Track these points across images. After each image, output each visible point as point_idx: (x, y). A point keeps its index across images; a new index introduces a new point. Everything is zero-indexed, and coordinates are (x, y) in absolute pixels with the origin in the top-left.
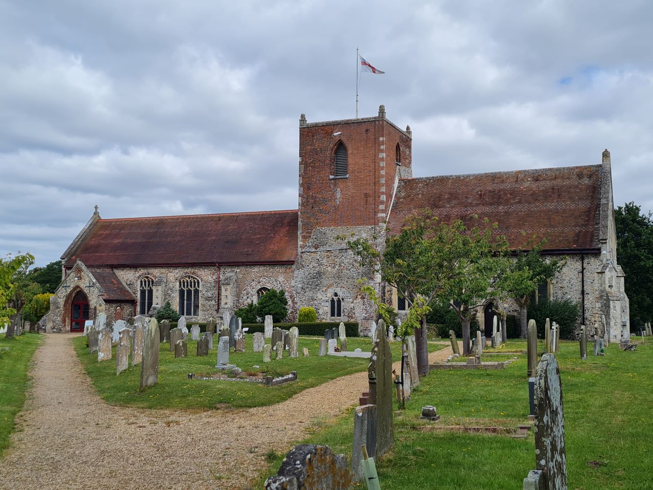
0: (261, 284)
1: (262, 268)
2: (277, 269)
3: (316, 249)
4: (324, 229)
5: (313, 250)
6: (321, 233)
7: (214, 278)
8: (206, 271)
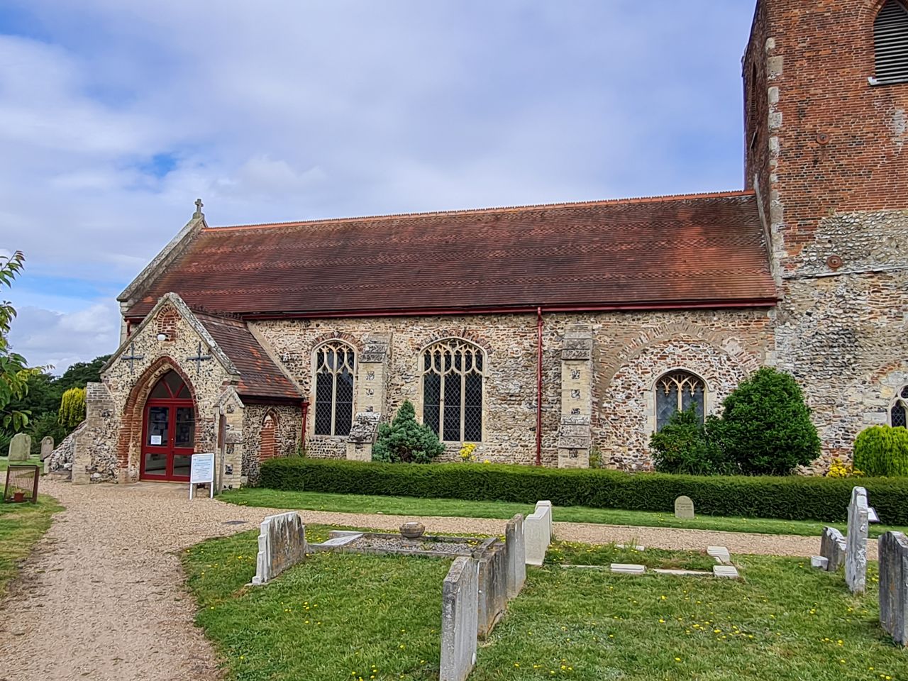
0: (668, 360)
1: (670, 320)
2: (718, 320)
3: (835, 269)
4: (854, 217)
5: (825, 271)
6: (846, 225)
7: (526, 344)
8: (501, 327)
